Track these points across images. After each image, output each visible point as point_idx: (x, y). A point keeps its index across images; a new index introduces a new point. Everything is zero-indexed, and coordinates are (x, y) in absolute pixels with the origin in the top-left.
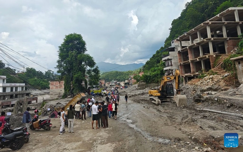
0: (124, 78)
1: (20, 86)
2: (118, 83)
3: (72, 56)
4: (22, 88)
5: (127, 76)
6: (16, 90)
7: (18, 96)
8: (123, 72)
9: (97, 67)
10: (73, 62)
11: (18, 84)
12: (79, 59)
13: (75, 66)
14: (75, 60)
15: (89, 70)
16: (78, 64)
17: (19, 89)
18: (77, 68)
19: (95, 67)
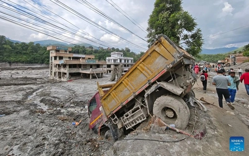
0: (213, 60)
1: (130, 59)
2: (207, 63)
3: (163, 19)
4: (132, 61)
5: (216, 58)
6: (128, 62)
7: (129, 66)
8: (211, 55)
9: (199, 30)
10: (163, 26)
11: (129, 58)
12: (172, 21)
13: (166, 30)
14: (166, 23)
15: (185, 34)
16: (170, 28)
17: (130, 62)
18: (169, 33)
19: (194, 32)
